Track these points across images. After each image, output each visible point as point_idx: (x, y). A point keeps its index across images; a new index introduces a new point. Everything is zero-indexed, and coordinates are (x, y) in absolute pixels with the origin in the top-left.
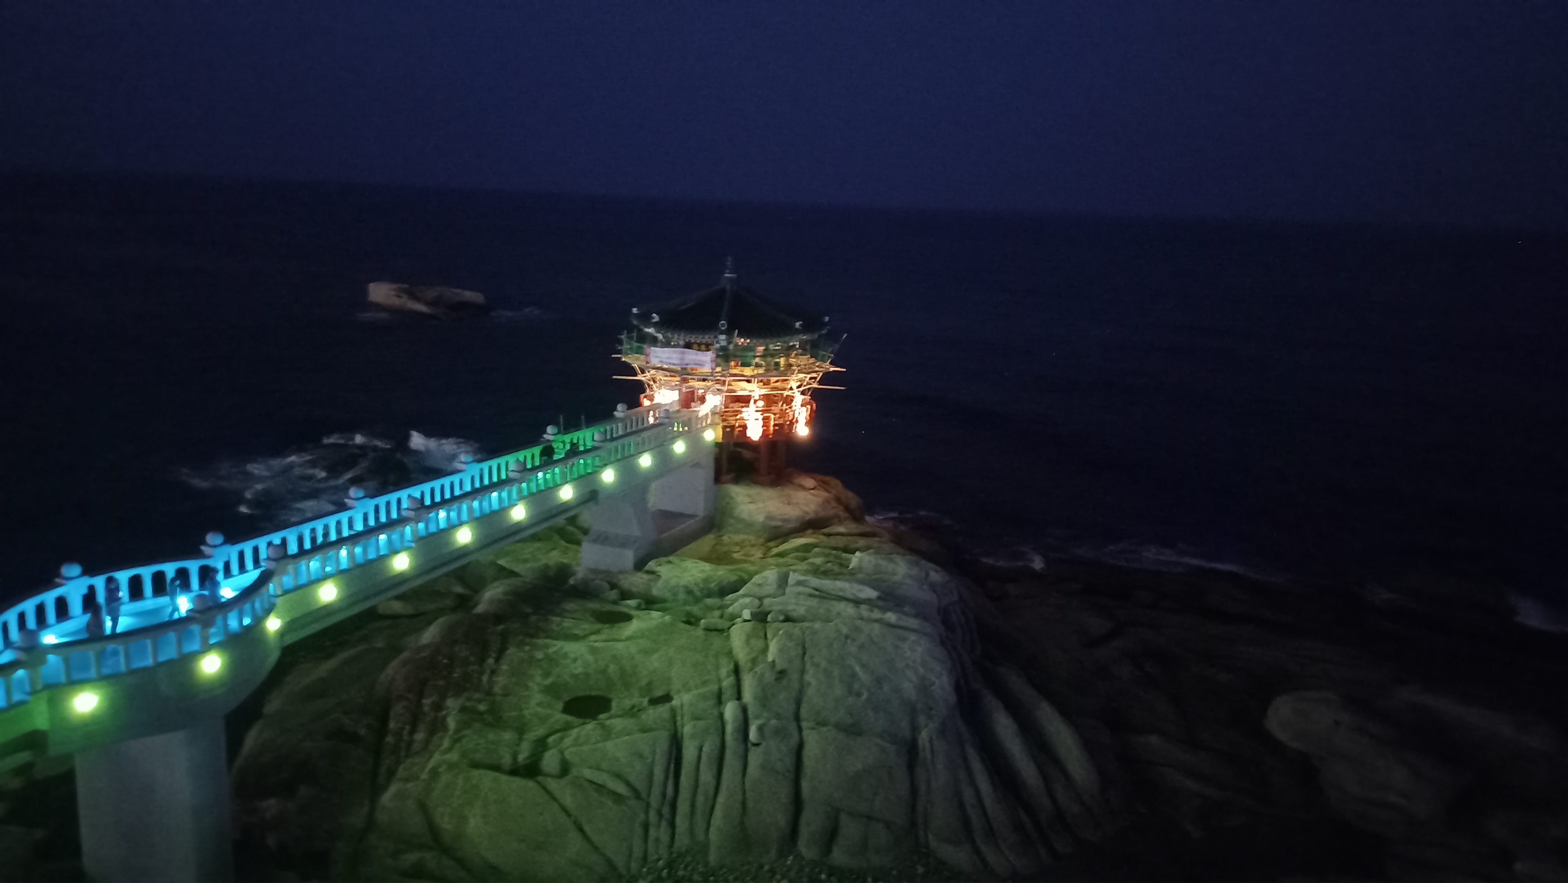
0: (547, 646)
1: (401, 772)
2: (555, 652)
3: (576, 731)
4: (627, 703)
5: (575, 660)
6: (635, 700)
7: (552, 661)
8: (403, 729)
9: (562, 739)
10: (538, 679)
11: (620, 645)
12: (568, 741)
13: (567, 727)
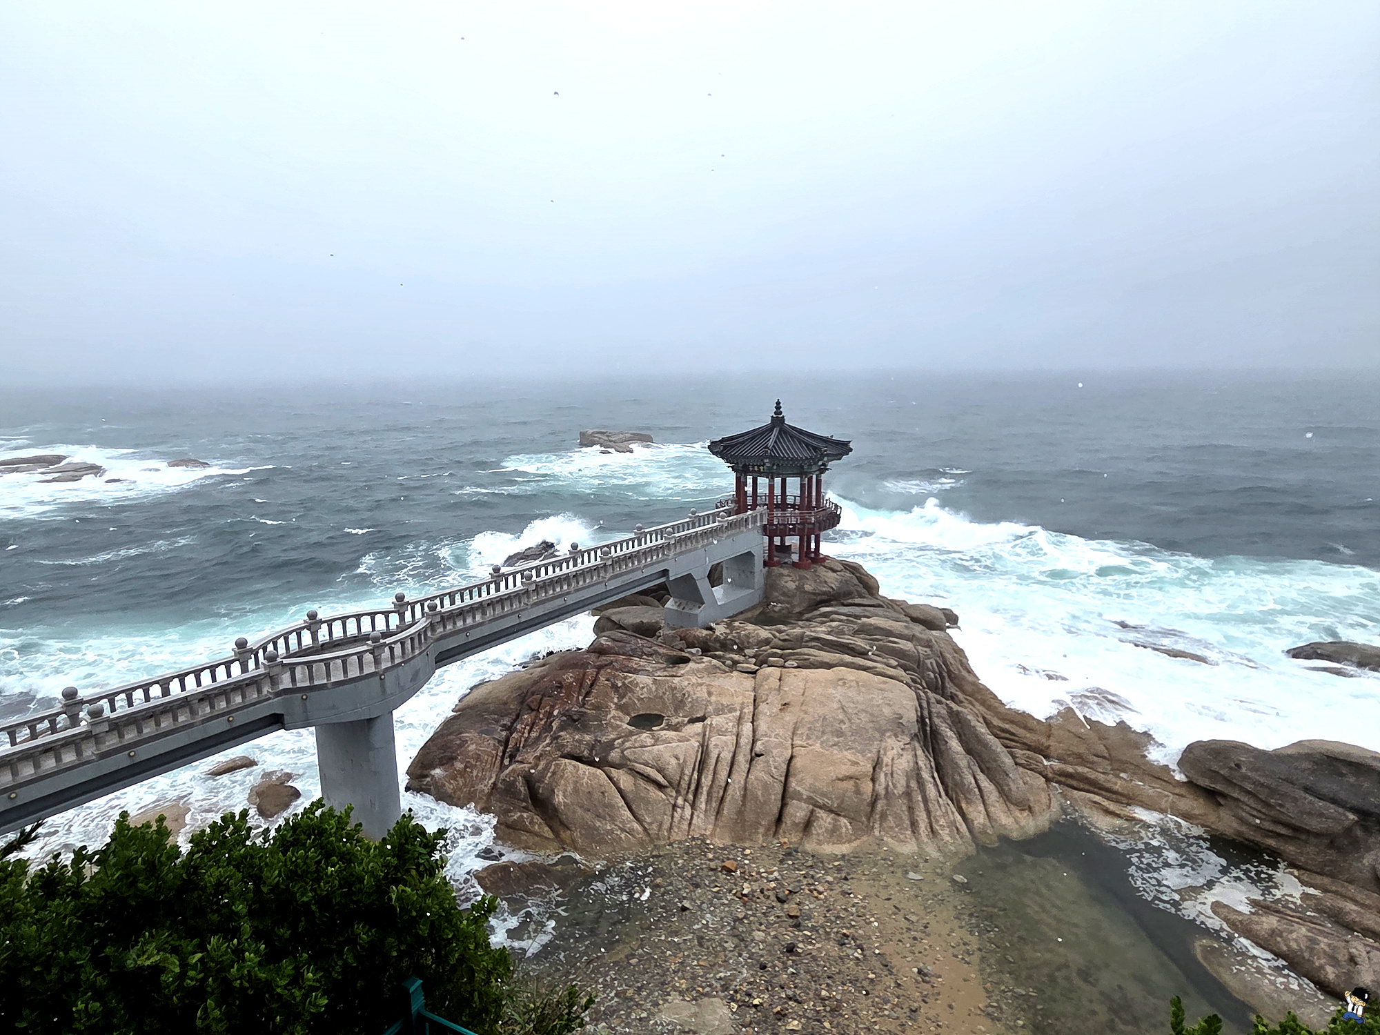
0: (625, 678)
1: (519, 758)
2: (630, 682)
3: (635, 737)
4: (674, 721)
5: (643, 688)
6: (680, 719)
7: (627, 688)
8: (525, 728)
9: (623, 743)
10: (616, 700)
11: (676, 680)
12: (628, 744)
13: (631, 734)
